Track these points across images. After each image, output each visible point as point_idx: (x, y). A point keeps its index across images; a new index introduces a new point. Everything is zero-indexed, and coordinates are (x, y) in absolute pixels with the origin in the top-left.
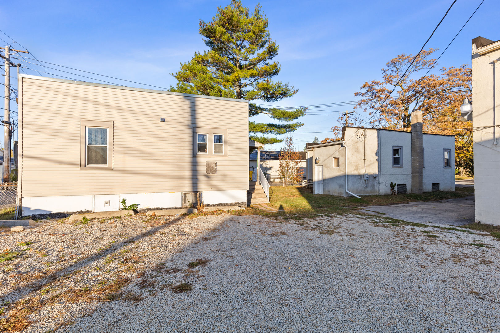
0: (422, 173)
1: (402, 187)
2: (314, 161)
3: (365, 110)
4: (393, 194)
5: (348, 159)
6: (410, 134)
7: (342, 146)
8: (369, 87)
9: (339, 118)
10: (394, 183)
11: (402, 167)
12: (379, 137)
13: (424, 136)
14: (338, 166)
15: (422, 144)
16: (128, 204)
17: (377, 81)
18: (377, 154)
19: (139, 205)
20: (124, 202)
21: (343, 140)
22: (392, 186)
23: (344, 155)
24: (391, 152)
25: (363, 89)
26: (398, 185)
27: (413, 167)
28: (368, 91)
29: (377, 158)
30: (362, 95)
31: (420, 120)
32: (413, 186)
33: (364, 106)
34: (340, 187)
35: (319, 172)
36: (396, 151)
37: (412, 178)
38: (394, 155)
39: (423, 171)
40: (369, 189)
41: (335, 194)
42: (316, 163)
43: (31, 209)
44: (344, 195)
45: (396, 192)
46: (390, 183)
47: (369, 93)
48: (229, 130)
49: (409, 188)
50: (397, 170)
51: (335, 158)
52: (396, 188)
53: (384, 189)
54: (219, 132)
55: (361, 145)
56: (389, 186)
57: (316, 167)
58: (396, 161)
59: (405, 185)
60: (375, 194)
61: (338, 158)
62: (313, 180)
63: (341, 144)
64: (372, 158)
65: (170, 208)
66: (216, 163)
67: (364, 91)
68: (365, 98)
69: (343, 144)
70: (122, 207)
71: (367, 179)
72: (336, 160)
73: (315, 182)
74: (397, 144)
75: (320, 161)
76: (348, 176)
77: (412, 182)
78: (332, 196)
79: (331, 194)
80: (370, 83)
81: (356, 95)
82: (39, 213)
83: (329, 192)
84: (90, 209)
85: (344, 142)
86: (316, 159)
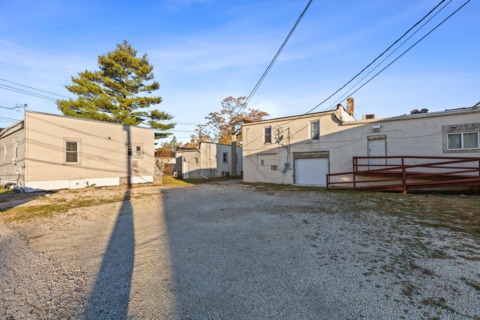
0: (236, 166)
1: (228, 173)
2: (183, 159)
3: (211, 128)
4: (223, 177)
5: (202, 159)
6: (231, 146)
7: (199, 152)
8: (214, 115)
9: (196, 130)
10: (224, 171)
11: (227, 163)
12: (217, 148)
13: (237, 147)
14: (197, 163)
15: (236, 152)
16: (90, 184)
17: (217, 112)
18: (216, 157)
19: (96, 184)
20: (87, 183)
21: (200, 149)
22: (223, 173)
23: (200, 157)
24: (222, 156)
25: (210, 115)
26: (226, 172)
27: (232, 163)
28: (213, 117)
29: (216, 159)
30: (210, 118)
31: (235, 140)
32: (232, 172)
33: (211, 125)
34: (198, 174)
35: (186, 166)
36: (225, 155)
37: (232, 168)
38: (224, 157)
39: (237, 165)
40: (212, 175)
41: (195, 178)
42: (184, 160)
43: (33, 189)
44: (200, 178)
45: (225, 176)
46: (222, 171)
47: (213, 118)
48: (144, 144)
49: (230, 173)
50: (225, 165)
51: (196, 158)
52: (225, 174)
53: (219, 174)
54: (139, 145)
55: (208, 151)
56: (222, 173)
57: (184, 163)
58: (225, 160)
59: (229, 172)
60: (215, 177)
61: (197, 159)
62: (183, 173)
63: (199, 151)
64: (214, 158)
65: (113, 186)
66: (137, 162)
67: (210, 116)
68: (211, 120)
69: (200, 151)
70: (86, 185)
71: (211, 170)
72: (196, 159)
73: (184, 174)
74: (225, 151)
75: (187, 160)
76: (202, 169)
77: (232, 170)
78: (194, 179)
79: (194, 178)
80: (214, 113)
81: (206, 118)
82: (37, 191)
83: (192, 177)
84: (67, 187)
85: (200, 150)
86: (185, 158)
